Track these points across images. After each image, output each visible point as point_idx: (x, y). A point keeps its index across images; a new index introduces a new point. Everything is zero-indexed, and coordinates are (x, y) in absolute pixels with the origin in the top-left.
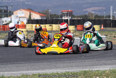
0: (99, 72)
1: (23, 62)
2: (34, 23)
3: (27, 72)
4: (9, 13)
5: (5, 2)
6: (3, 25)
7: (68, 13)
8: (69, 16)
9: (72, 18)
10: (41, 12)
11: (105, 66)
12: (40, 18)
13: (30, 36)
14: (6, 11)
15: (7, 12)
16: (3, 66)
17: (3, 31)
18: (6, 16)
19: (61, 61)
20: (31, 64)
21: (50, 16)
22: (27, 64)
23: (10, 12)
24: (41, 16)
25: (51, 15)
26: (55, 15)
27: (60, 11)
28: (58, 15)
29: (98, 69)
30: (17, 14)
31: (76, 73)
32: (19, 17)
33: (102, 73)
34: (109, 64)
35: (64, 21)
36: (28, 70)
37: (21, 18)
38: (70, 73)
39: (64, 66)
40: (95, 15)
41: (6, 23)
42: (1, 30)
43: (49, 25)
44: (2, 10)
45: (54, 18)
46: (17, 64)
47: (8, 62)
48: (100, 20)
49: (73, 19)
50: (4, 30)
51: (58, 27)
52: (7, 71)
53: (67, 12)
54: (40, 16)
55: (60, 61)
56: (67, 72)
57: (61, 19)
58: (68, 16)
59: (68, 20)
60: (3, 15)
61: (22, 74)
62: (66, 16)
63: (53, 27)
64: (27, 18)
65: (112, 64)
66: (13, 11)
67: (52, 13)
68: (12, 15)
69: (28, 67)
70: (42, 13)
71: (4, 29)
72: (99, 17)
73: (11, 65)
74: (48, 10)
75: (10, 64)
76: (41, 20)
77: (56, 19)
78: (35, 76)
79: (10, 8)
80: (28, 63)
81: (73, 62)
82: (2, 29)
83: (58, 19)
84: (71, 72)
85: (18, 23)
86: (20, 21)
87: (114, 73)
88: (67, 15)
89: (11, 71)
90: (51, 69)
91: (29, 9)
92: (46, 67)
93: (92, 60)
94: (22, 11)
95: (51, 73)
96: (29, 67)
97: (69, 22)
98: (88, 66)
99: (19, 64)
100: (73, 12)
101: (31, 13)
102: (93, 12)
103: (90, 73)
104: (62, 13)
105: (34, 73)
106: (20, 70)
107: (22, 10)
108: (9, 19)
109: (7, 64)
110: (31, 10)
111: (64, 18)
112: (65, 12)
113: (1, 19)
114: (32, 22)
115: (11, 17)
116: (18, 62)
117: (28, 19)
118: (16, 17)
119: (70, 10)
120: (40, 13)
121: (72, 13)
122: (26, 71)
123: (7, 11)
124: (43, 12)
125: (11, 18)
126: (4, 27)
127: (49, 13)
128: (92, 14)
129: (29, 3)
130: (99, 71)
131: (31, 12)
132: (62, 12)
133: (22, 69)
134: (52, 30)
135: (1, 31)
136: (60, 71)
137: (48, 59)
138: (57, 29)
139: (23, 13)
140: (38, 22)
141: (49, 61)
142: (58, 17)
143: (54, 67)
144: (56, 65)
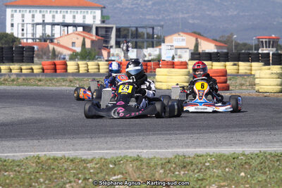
1: (178, 132)
3: (185, 150)
5: (149, 19)
6: (144, 61)
7: (269, 42)
8: (273, 47)
9: (277, 50)
10: (218, 39)
12: (216, 51)
14: (151, 37)
15: (153, 38)
16: (141, 138)
18: (151, 46)
19: (252, 131)
20: (194, 135)
21: (235, 46)
22: (186, 136)
23: (158, 37)
25: (237, 45)
26: (245, 45)
27: (254, 38)
28: (251, 44)
30: (172, 42)
31: (279, 155)
32: (176, 48)
35: (261, 57)
36: (187, 146)
37: (179, 50)
38: (267, 154)
39: (257, 141)
41: (150, 58)
43: (232, 63)
44: (144, 34)
45: (243, 51)
46: (166, 134)
47: (149, 131)
49: (279, 52)
51: (249, 68)
52: (146, 147)
53: (267, 40)
54: (216, 45)
55: (250, 131)
56: (262, 152)
57: (256, 52)
58: (269, 47)
59: (269, 54)
60: (145, 44)
61: (175, 154)
62: (266, 47)
63: (240, 68)
64: (190, 50)
66: (164, 37)
67: (238, 41)
68: (162, 44)
69: (188, 140)
70: (221, 42)
73: (154, 137)
74: (232, 35)
75: (154, 134)
76: (217, 53)
77: (246, 51)
78: (201, 158)
79: (158, 31)
80: (188, 134)
81: (276, 133)
83: (251, 52)
84: (269, 152)
85: (173, 58)
86: (176, 55)
88: (268, 44)
89: (154, 149)
90: (232, 145)
91: (195, 33)
92: (222, 143)
94: (182, 36)
96: (190, 140)
97: (271, 58)
99: (170, 134)
101: (199, 40)
104: (259, 41)
105: (199, 153)
106: (173, 147)
107: (182, 34)
108: (156, 50)
109: (149, 135)
110: (199, 34)
111: (263, 50)
112: (264, 40)
113: (142, 50)
114: (200, 57)
115: (160, 47)
117: (192, 51)
118: (169, 47)
119: (273, 36)
120: (216, 40)
121: (278, 42)
122: (182, 148)
123: (153, 35)
124: (221, 39)
125: (160, 49)
126: (146, 65)
127: (232, 42)
129: (196, 21)
131: (200, 38)
132: (258, 39)
133: (176, 144)
136: (248, 150)
137: (228, 126)
138: (248, 72)
139: (183, 40)
140: (211, 57)
141: (228, 131)
142: (251, 48)
143: (237, 143)
144: (242, 139)
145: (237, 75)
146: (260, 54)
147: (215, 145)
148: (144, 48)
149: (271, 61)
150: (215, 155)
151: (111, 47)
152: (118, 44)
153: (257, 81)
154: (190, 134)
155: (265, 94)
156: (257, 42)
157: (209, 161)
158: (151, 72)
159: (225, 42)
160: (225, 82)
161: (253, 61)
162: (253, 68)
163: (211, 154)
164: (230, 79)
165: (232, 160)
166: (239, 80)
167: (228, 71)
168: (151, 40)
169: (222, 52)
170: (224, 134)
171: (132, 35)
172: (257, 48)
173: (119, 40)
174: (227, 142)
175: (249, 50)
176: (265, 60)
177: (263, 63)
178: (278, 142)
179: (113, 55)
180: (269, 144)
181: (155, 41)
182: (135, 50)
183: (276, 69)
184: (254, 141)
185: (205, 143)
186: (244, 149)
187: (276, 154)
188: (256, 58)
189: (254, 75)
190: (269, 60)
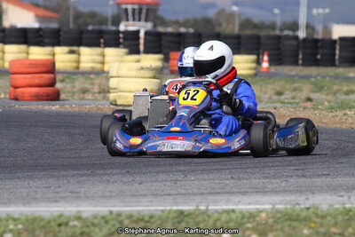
0: (234, 216)
2: (12, 39)
7: (140, 10)
8: (146, 20)
9: (155, 26)
10: (41, 2)
11: (258, 198)
12: (36, 25)
21: (74, 17)
24: (39, 18)
25: (78, 16)
26: (93, 15)
27: (111, 2)
28: (105, 14)
29: (231, 207)
31: (147, 219)
33: (245, 220)
34: (274, 192)
35: (123, 38)
38: (124, 217)
39: (107, 194)
40: (243, 18)
43: (66, 49)
45: (90, 28)
48: (258, 37)
49: (161, 29)
51: (100, 58)
53: (136, 7)
54: (37, 16)
55: (94, 176)
56: (114, 213)
57: (114, 28)
58: (140, 20)
59: (138, 32)
62: (134, 20)
63: (83, 58)
65: (285, 191)
67: (81, 8)
70: (46, 8)
72: (255, 26)
76: (38, 31)
77: (96, 27)
83: (104, 28)
87: (288, 223)
88: (137, 15)
92: (38, 196)
93: (211, 176)
95: (56, 214)
97: (142, 41)
98: (195, 194)
100: (157, 4)
101: (5, 4)
102: (235, 8)
103: (200, 218)
104: (119, 8)
111: (127, 26)
112: (130, 7)
114: (4, 37)
120: (37, 5)
121: (156, 11)
124: (47, 4)
127: (68, 9)
128: (232, 15)
130: (233, 211)
132: (119, 4)
134: (78, 68)
136: (88, 209)
137: (53, 167)
138: (98, 66)
140: (26, 37)
141: (52, 176)
142: (104, 21)
143: (68, 197)
144: (78, 190)
145: (76, 72)
146: (119, 32)
147: (26, 200)
149: (142, 48)
150: (23, 218)
153: (113, 83)
156: (115, 11)
157: (11, 231)
160: (52, 84)
161: (107, 45)
162: (107, 59)
163: (17, 216)
164: (62, 81)
165: (57, 229)
166: (80, 83)
167: (58, 65)
169: (48, 28)
170: (43, 181)
172: (116, 22)
174: (49, 195)
175: (101, 24)
176: (131, 43)
177: (125, 50)
178: (145, 196)
180: (128, 199)
183: (150, 60)
184: (100, 194)
185: (6, 196)
186: (80, 209)
187: (140, 217)
188: (114, 40)
189: (108, 73)
190: (138, 45)
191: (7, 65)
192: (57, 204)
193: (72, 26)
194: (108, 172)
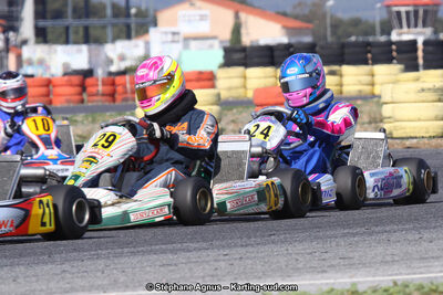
1: (193, 245)
2: (256, 60)
4: (140, 20)
6: (110, 74)
7: (416, 12)
8: (424, 25)
9: (436, 32)
10: (289, 10)
12: (285, 40)
13: (233, 121)
14: (122, 12)
15: (128, 15)
16: (101, 263)
17: (107, 104)
18: (124, 35)
20: (234, 251)
21: (332, 26)
22: (212, 254)
23: (140, 14)
24: (289, 31)
25: (336, 25)
26: (356, 23)
27: (379, 5)
28: (371, 20)
30: (174, 22)
32: (187, 39)
35: (397, 51)
39: (388, 258)
41: (123, 65)
42: (99, 98)
44: (104, 7)
45: (353, 39)
46: (164, 252)
50: (114, 100)
51: (368, 79)
53: (410, 9)
54: (284, 27)
55: (371, 234)
56: (399, 283)
57: (383, 39)
58: (416, 26)
59: (414, 42)
60: (109, 32)
62: (409, 27)
63: (346, 80)
64: (221, 42)
66: (156, 11)
67: (340, 15)
68: (152, 31)
69: (216, 264)
70: (296, 17)
71: (112, 95)
73: (135, 260)
76: (288, 45)
77: (361, 39)
80: (218, 248)
81: (433, 235)
82: (103, 95)
83: (371, 39)
84: (417, 283)
88: (413, 20)
90: (325, 272)
92: (300, 266)
94: (200, 8)
95: (326, 288)
96: (222, 264)
97: (420, 54)
99: (174, 251)
100: (437, 5)
101: (243, 16)
104: (390, 12)
108: (136, 46)
110: (243, 2)
111: (400, 34)
112: (403, 9)
113: (101, 48)
114: (246, 57)
115: (146, 37)
116: (170, 247)
117: (228, 45)
118: (170, 37)
120: (285, 14)
121: (436, 12)
123: (128, 8)
124: (298, 11)
125: (147, 44)
126: (113, 84)
127: (324, 16)
131: (243, 10)
132: (388, 6)
133: (188, 275)
134: (341, 93)
135: (100, 104)
136: (366, 280)
138: (367, 89)
139: (203, 18)
140: (272, 57)
141: (316, 238)
142: (370, 31)
143: (339, 264)
144: (351, 255)
145: (340, 98)
146: (390, 43)
147: (285, 273)
148: (106, 42)
149: (421, 61)
151: (25, 42)
152: (42, 35)
153: (386, 111)
154: (223, 247)
155: (408, 143)
156: (385, 15)
158: (126, 100)
159: (307, 19)
161: (376, 61)
162: (377, 79)
168: (122, 20)
169: (300, 43)
170: (306, 245)
171: (75, 10)
172: (387, 30)
173: (42, 23)
174: (315, 264)
175: (366, 34)
176: (406, 56)
177: (401, 67)
178: (438, 258)
179: (30, 63)
180: (416, 264)
181: (133, 24)
182: (84, 48)
183: (433, 78)
184: (379, 258)
185: (259, 267)
186: (355, 280)
187: (434, 288)
188: (384, 54)
189: (380, 97)
190: (416, 58)
191: (250, 94)
192: (325, 275)
193: (330, 39)
194: (387, 229)
